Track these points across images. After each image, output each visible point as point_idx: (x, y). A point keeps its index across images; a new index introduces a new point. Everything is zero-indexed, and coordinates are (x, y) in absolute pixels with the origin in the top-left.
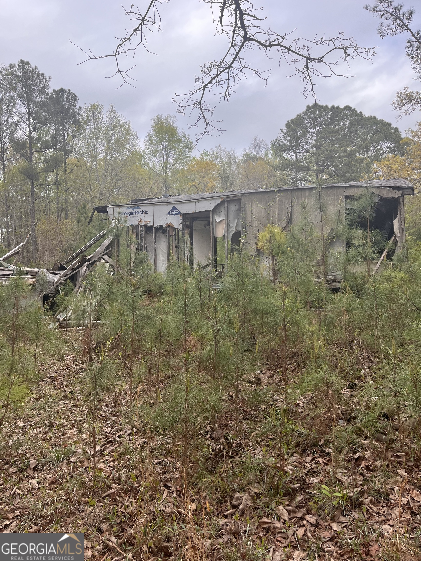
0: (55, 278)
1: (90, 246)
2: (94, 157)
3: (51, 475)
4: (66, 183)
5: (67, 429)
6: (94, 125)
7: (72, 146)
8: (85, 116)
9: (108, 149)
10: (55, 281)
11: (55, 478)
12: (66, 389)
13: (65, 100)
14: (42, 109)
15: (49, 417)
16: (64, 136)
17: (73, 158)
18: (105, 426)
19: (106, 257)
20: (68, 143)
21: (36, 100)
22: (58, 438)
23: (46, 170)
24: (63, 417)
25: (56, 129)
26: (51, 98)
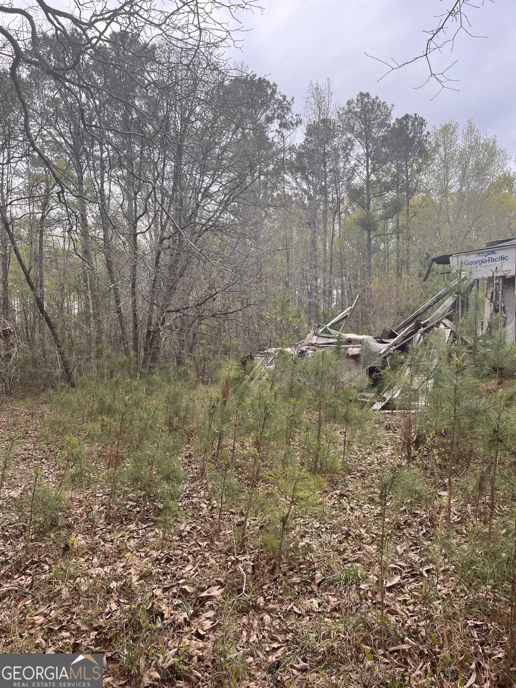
0: (383, 348)
1: (429, 307)
2: (444, 192)
3: (336, 599)
4: (408, 229)
5: (365, 543)
6: (445, 151)
7: (417, 183)
8: (433, 143)
9: (463, 180)
10: (382, 352)
11: (339, 605)
12: (376, 490)
13: (410, 128)
14: (383, 146)
15: (347, 522)
16: (407, 172)
17: (417, 198)
18: (413, 550)
19: (447, 322)
20: (411, 181)
21: (376, 136)
22: (353, 552)
23: (385, 218)
24: (364, 525)
25: (398, 167)
26: (394, 128)
